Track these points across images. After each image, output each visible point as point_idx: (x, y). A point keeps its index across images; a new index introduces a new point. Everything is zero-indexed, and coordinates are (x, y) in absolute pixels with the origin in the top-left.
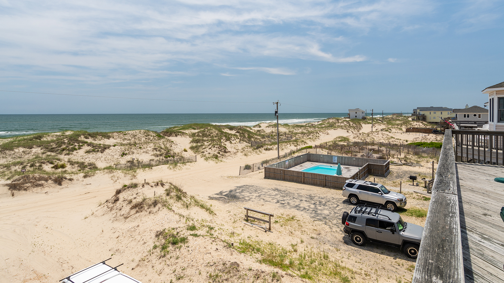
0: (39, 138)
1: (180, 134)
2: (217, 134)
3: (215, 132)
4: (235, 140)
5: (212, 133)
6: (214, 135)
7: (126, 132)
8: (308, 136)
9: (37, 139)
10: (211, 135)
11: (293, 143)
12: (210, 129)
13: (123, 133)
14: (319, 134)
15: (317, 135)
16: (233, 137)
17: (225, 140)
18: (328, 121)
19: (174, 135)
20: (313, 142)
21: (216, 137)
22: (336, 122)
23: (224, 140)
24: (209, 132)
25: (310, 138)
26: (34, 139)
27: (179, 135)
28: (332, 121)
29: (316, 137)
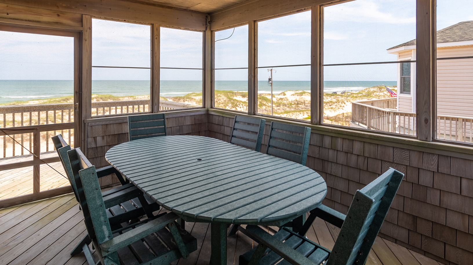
0: (66, 100)
1: (188, 100)
2: (225, 101)
3: (223, 99)
4: (243, 107)
5: (220, 100)
6: (222, 101)
7: (137, 97)
8: (330, 106)
9: (64, 101)
10: (219, 102)
11: (307, 113)
12: (219, 96)
13: (133, 97)
14: (345, 103)
15: (342, 105)
16: (241, 105)
17: (231, 107)
18: (368, 90)
19: (183, 101)
20: (333, 111)
21: (222, 104)
22: (378, 91)
23: (229, 107)
24: (217, 99)
25: (332, 108)
26: (62, 101)
27: (186, 100)
28: (373, 89)
29: (339, 107)
